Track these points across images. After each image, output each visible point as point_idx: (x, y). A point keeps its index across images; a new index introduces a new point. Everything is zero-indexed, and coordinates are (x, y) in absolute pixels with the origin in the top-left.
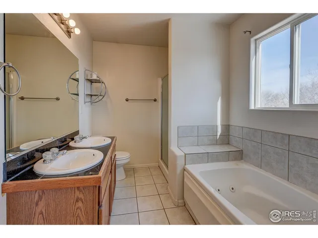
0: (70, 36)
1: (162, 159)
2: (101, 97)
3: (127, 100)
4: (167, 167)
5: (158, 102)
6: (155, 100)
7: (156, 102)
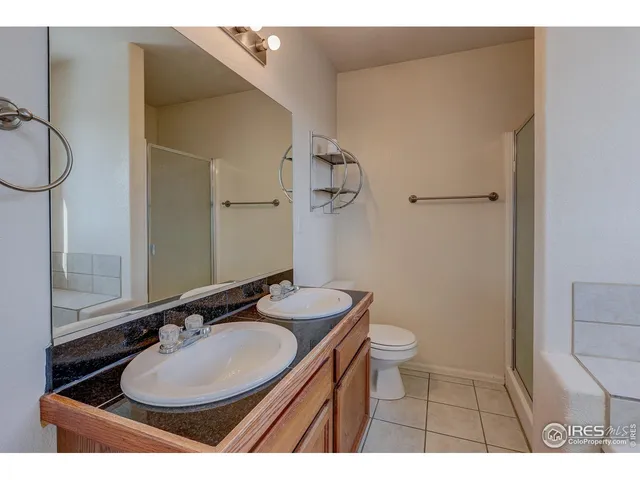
0: (263, 61)
1: (514, 367)
2: (348, 197)
3: (413, 200)
4: (530, 396)
5: (504, 201)
6: (493, 197)
7: (494, 203)
